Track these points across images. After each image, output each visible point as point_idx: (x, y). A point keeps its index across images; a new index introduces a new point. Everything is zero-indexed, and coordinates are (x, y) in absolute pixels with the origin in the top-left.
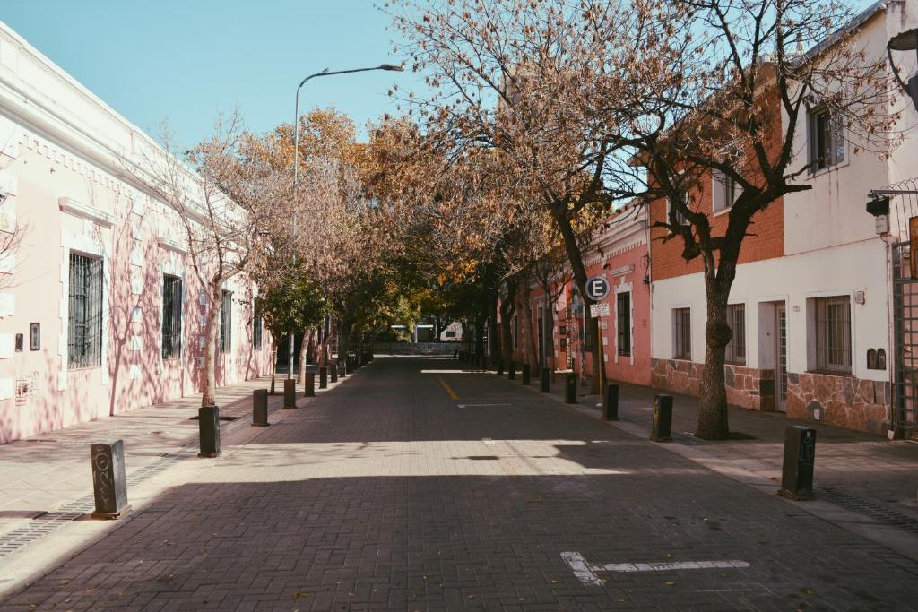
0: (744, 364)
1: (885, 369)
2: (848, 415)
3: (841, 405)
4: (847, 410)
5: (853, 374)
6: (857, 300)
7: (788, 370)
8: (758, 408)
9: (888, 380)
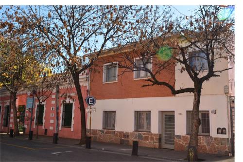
0: (150, 132)
1: (226, 134)
2: (207, 149)
3: (204, 146)
4: (207, 148)
5: (211, 135)
6: (212, 112)
7: (175, 134)
8: (158, 148)
9: (228, 137)
